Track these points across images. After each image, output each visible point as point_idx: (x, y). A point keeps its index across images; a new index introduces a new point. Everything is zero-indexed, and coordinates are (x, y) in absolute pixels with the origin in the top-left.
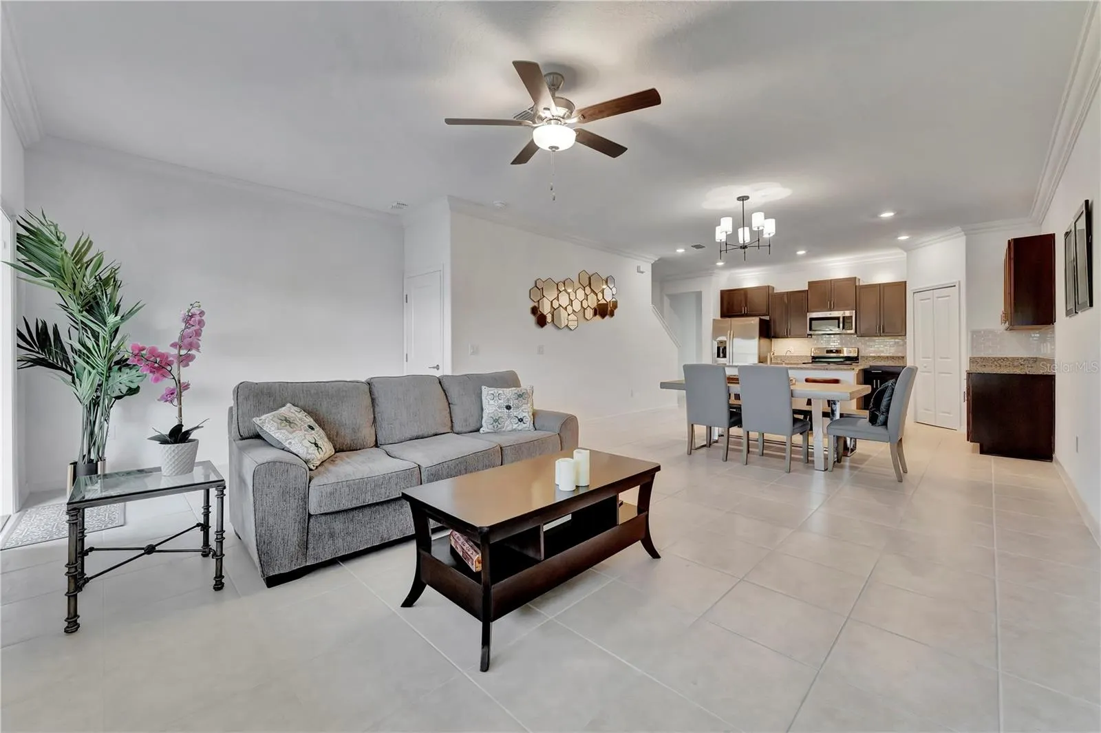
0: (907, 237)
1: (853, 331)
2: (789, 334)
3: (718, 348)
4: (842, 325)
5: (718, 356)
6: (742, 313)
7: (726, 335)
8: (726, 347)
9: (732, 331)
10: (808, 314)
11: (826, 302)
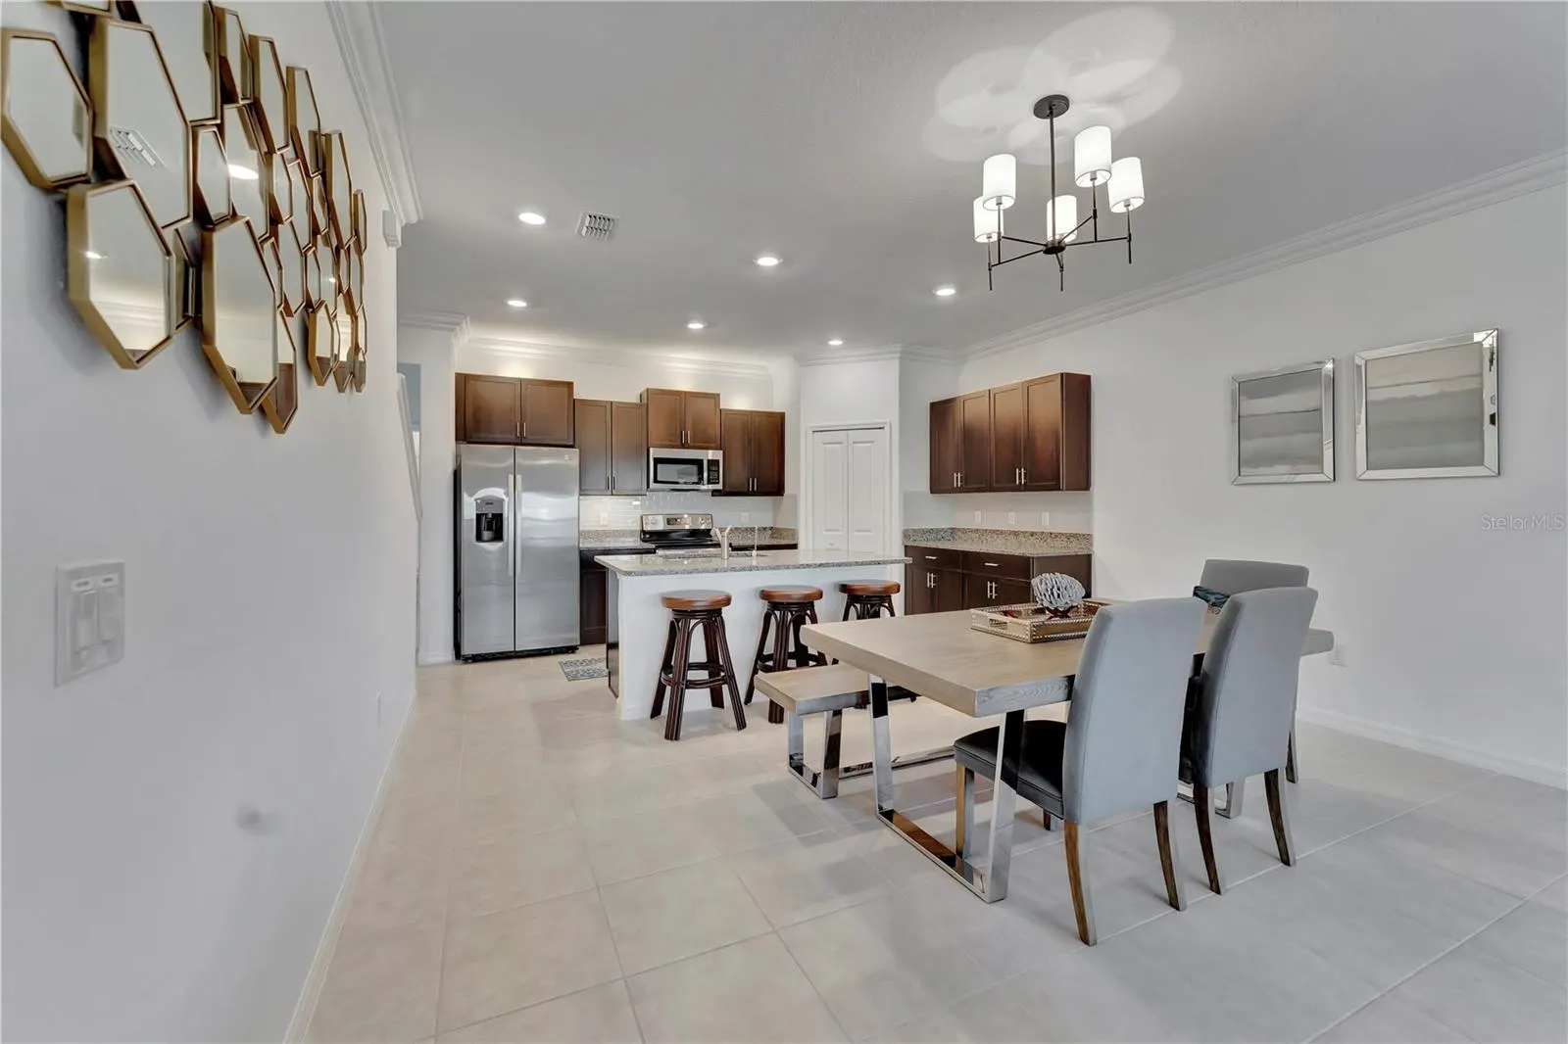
0: (841, 343)
1: (720, 487)
2: (611, 488)
3: (479, 516)
4: (705, 475)
5: (479, 538)
6: (513, 436)
7: (505, 485)
8: (501, 515)
9: (519, 477)
10: (651, 450)
11: (678, 432)
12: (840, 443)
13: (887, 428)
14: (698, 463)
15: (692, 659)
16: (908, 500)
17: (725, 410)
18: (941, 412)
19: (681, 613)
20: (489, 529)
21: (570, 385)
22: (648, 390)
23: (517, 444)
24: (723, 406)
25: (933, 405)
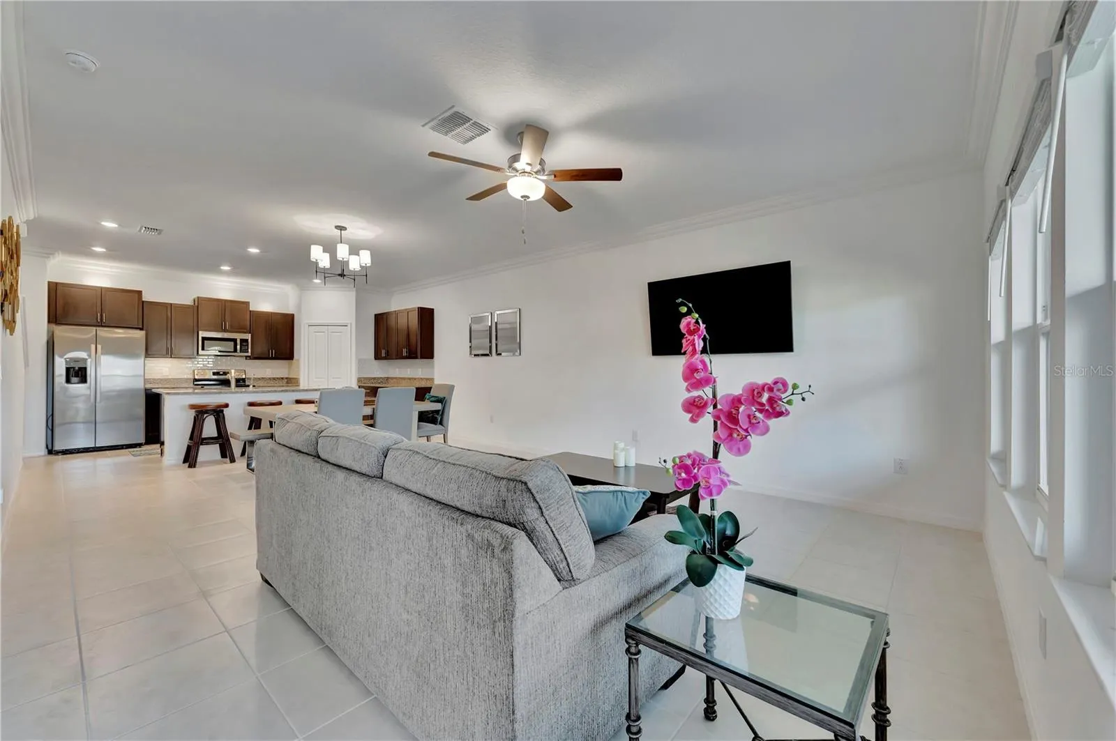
1: (249, 354)
2: (170, 353)
3: (68, 370)
4: (238, 347)
5: (68, 381)
6: (95, 321)
7: (88, 350)
8: (85, 368)
9: (99, 347)
10: (200, 332)
11: (220, 322)
12: (323, 332)
13: (349, 325)
14: (235, 341)
15: (204, 435)
16: (361, 362)
17: (253, 311)
18: (380, 319)
19: (201, 413)
20: (77, 376)
21: (140, 293)
22: (198, 297)
23: (99, 326)
24: (251, 309)
25: (376, 315)
